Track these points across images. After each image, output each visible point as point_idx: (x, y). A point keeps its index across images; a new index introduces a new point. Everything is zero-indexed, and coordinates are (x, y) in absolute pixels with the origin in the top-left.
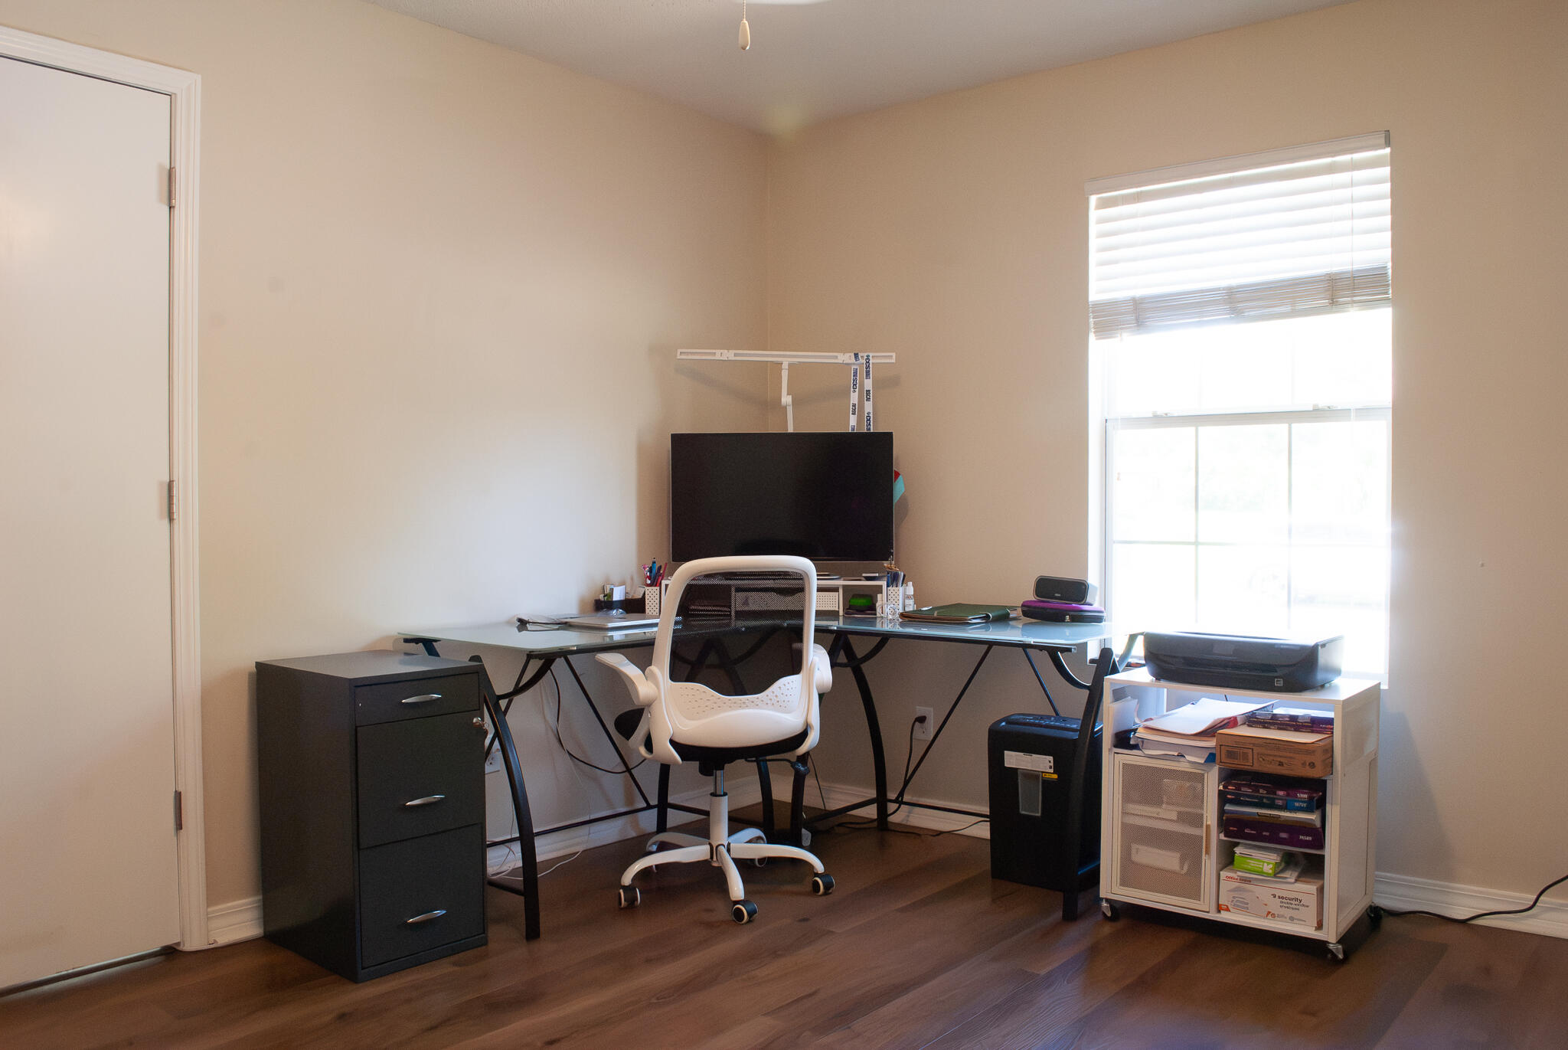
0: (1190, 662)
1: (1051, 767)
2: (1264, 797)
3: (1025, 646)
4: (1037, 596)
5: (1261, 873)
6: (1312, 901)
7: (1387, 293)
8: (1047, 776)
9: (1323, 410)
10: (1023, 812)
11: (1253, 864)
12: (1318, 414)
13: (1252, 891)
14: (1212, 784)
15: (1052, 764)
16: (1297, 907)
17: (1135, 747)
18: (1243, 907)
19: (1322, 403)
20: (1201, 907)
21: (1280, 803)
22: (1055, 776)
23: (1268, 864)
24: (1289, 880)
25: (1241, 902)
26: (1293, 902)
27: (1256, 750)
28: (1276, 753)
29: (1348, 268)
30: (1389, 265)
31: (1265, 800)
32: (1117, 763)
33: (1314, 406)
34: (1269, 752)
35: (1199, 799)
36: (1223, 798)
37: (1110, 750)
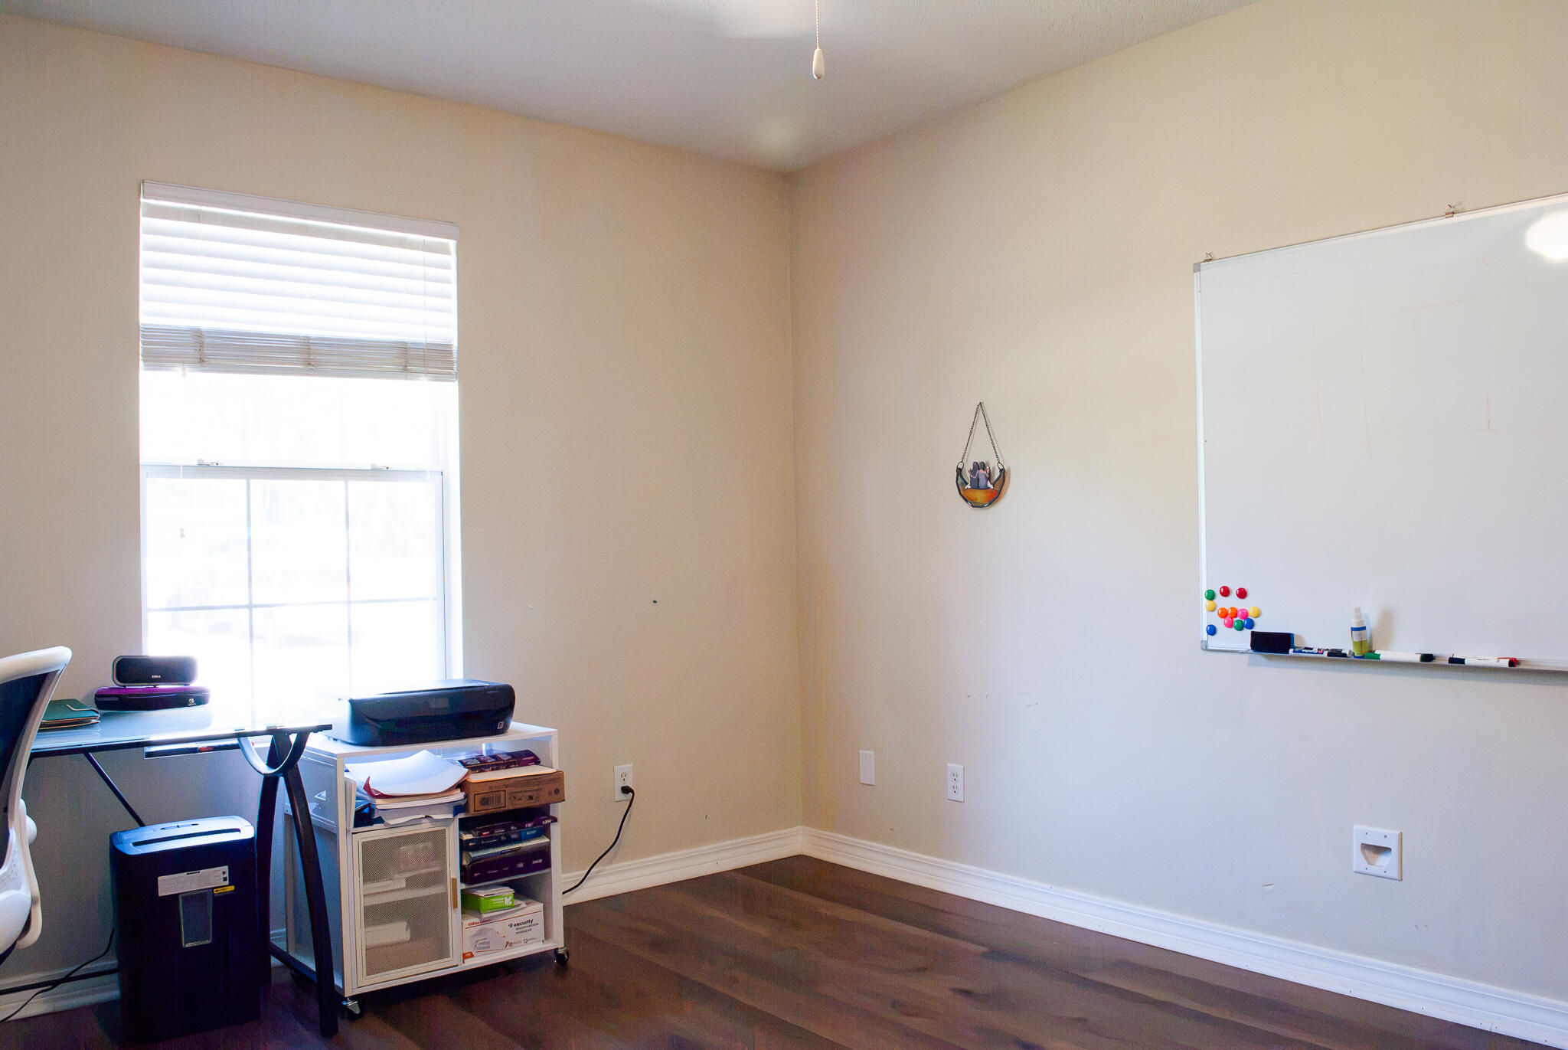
0: (400, 723)
1: (225, 879)
2: (501, 835)
3: (86, 751)
4: (119, 680)
5: (504, 908)
6: (539, 919)
7: (452, 368)
8: (221, 890)
9: (380, 470)
10: (188, 945)
11: (497, 902)
12: (376, 473)
13: (492, 929)
14: (453, 836)
15: (227, 875)
16: (529, 928)
17: (380, 820)
18: (485, 947)
19: (380, 463)
20: (453, 963)
21: (514, 836)
22: (232, 888)
23: (508, 897)
24: (522, 906)
25: (484, 943)
26: (527, 924)
27: (508, 790)
28: (527, 789)
29: (422, 340)
30: (455, 343)
31: (502, 838)
32: (355, 842)
33: (372, 465)
34: (519, 790)
35: (439, 853)
36: (464, 846)
37: (347, 831)
